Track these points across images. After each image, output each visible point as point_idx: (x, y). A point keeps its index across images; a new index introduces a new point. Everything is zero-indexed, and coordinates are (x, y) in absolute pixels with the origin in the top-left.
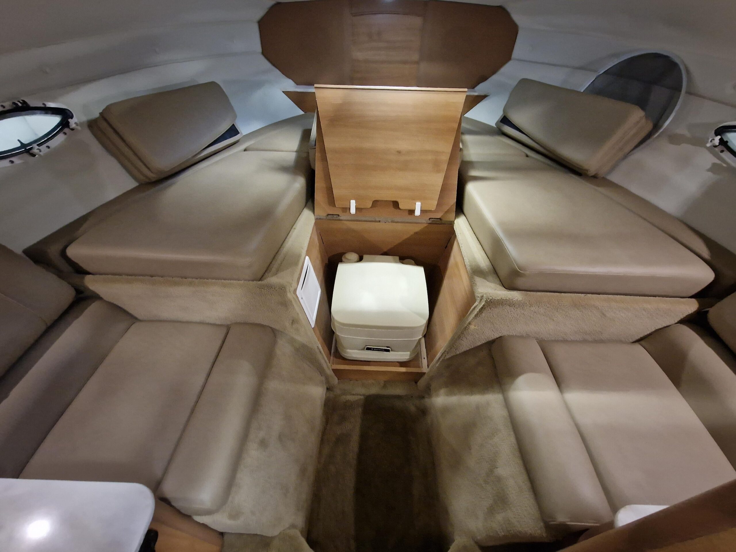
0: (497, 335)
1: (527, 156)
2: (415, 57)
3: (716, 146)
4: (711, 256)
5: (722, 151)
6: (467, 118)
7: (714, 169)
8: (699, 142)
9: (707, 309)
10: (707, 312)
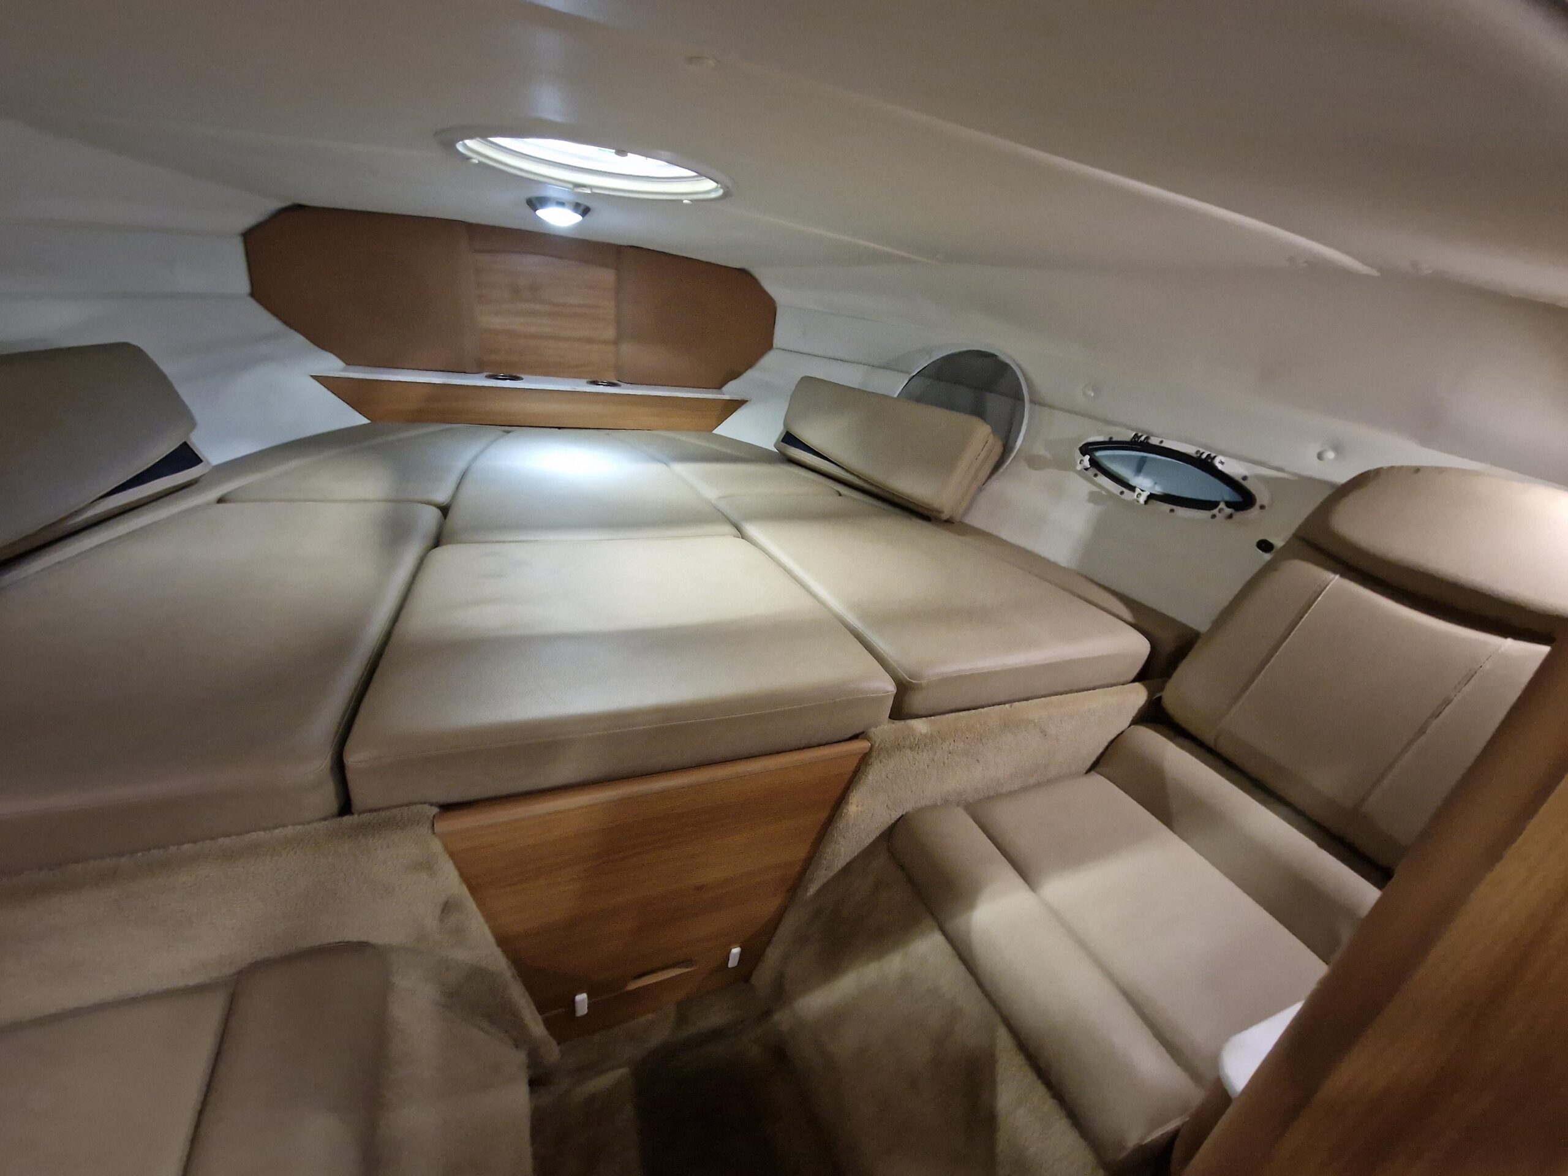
0: (896, 816)
1: (840, 495)
2: (610, 333)
3: (1086, 469)
4: (1135, 617)
5: (1096, 475)
6: (721, 436)
7: (1093, 498)
8: (1065, 465)
9: (1158, 695)
10: (1160, 698)
